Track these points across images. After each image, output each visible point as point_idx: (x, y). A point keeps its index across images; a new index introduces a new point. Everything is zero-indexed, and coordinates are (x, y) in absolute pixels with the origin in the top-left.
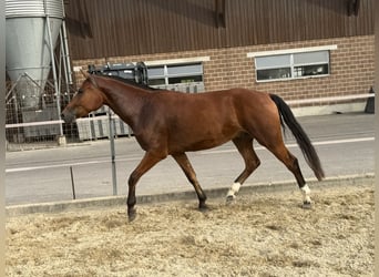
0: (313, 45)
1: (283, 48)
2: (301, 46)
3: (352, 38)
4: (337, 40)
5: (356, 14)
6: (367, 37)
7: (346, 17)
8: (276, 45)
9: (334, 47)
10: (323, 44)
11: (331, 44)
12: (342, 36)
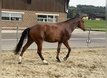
0: (17, 11)
1: (7, 11)
2: (13, 11)
3: (29, 11)
4: (24, 11)
5: (30, 4)
6: (33, 11)
7: (27, 4)
8: (5, 9)
9: (23, 13)
10: (20, 12)
11: (23, 12)
12: (26, 10)
